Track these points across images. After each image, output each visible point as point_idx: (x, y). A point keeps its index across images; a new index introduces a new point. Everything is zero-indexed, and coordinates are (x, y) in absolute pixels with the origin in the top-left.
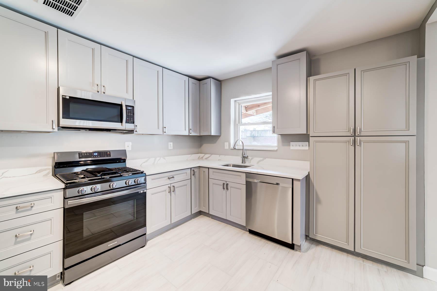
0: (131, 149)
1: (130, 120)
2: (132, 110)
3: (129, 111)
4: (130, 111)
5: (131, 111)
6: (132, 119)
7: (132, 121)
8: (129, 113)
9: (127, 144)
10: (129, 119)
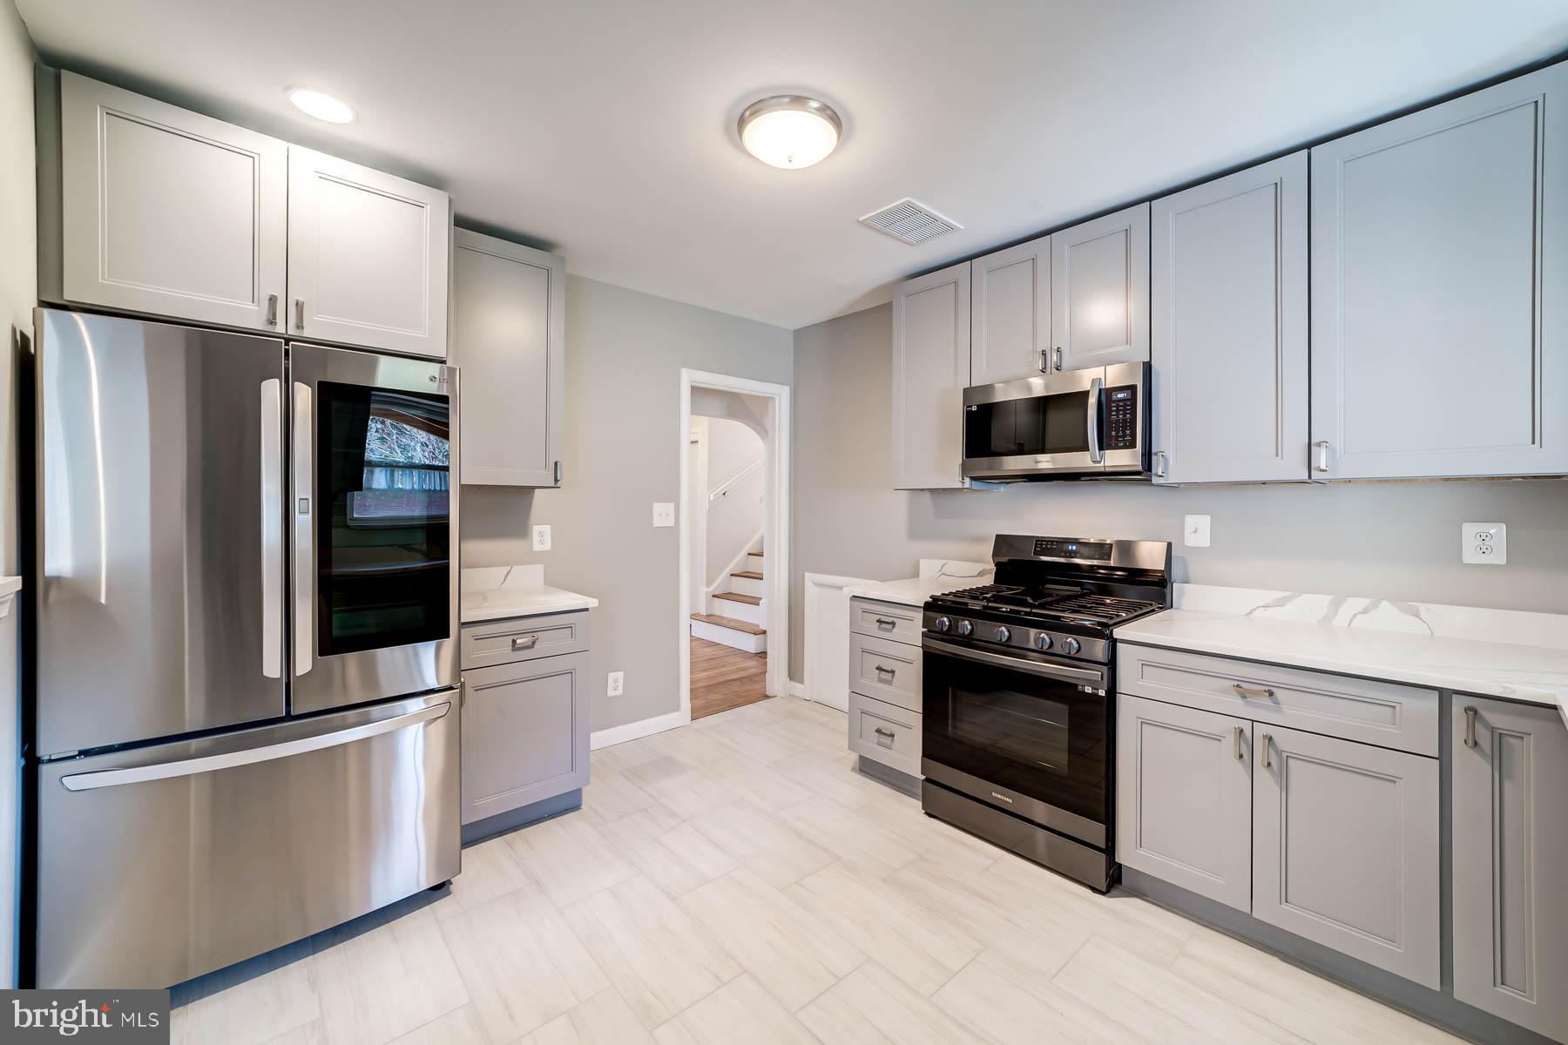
0: (1209, 545)
1: (1121, 437)
2: (1128, 400)
3: (1118, 406)
4: (1121, 406)
5: (1125, 405)
6: (1128, 432)
7: (1128, 438)
8: (1117, 415)
9: (1191, 521)
10: (1117, 432)
